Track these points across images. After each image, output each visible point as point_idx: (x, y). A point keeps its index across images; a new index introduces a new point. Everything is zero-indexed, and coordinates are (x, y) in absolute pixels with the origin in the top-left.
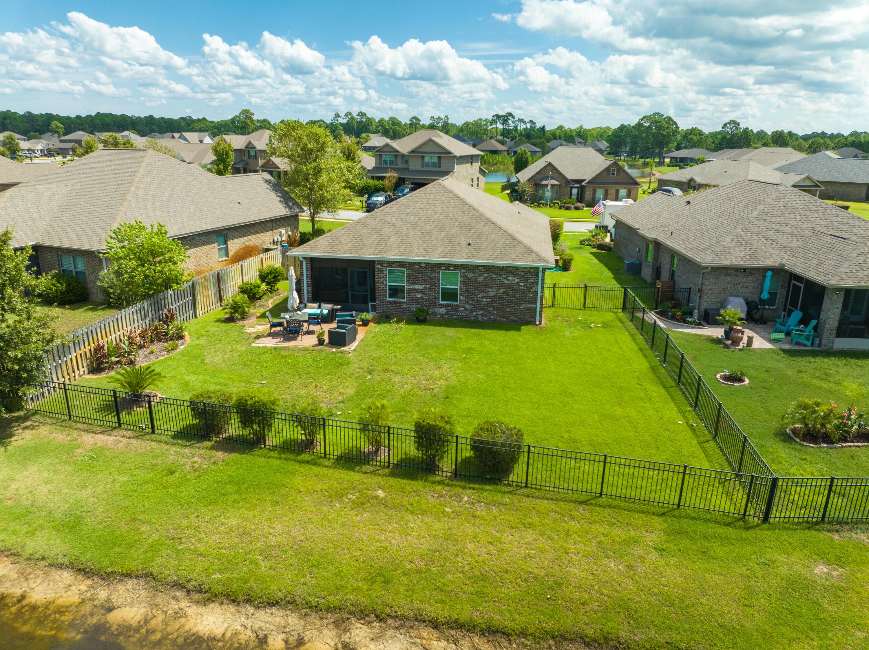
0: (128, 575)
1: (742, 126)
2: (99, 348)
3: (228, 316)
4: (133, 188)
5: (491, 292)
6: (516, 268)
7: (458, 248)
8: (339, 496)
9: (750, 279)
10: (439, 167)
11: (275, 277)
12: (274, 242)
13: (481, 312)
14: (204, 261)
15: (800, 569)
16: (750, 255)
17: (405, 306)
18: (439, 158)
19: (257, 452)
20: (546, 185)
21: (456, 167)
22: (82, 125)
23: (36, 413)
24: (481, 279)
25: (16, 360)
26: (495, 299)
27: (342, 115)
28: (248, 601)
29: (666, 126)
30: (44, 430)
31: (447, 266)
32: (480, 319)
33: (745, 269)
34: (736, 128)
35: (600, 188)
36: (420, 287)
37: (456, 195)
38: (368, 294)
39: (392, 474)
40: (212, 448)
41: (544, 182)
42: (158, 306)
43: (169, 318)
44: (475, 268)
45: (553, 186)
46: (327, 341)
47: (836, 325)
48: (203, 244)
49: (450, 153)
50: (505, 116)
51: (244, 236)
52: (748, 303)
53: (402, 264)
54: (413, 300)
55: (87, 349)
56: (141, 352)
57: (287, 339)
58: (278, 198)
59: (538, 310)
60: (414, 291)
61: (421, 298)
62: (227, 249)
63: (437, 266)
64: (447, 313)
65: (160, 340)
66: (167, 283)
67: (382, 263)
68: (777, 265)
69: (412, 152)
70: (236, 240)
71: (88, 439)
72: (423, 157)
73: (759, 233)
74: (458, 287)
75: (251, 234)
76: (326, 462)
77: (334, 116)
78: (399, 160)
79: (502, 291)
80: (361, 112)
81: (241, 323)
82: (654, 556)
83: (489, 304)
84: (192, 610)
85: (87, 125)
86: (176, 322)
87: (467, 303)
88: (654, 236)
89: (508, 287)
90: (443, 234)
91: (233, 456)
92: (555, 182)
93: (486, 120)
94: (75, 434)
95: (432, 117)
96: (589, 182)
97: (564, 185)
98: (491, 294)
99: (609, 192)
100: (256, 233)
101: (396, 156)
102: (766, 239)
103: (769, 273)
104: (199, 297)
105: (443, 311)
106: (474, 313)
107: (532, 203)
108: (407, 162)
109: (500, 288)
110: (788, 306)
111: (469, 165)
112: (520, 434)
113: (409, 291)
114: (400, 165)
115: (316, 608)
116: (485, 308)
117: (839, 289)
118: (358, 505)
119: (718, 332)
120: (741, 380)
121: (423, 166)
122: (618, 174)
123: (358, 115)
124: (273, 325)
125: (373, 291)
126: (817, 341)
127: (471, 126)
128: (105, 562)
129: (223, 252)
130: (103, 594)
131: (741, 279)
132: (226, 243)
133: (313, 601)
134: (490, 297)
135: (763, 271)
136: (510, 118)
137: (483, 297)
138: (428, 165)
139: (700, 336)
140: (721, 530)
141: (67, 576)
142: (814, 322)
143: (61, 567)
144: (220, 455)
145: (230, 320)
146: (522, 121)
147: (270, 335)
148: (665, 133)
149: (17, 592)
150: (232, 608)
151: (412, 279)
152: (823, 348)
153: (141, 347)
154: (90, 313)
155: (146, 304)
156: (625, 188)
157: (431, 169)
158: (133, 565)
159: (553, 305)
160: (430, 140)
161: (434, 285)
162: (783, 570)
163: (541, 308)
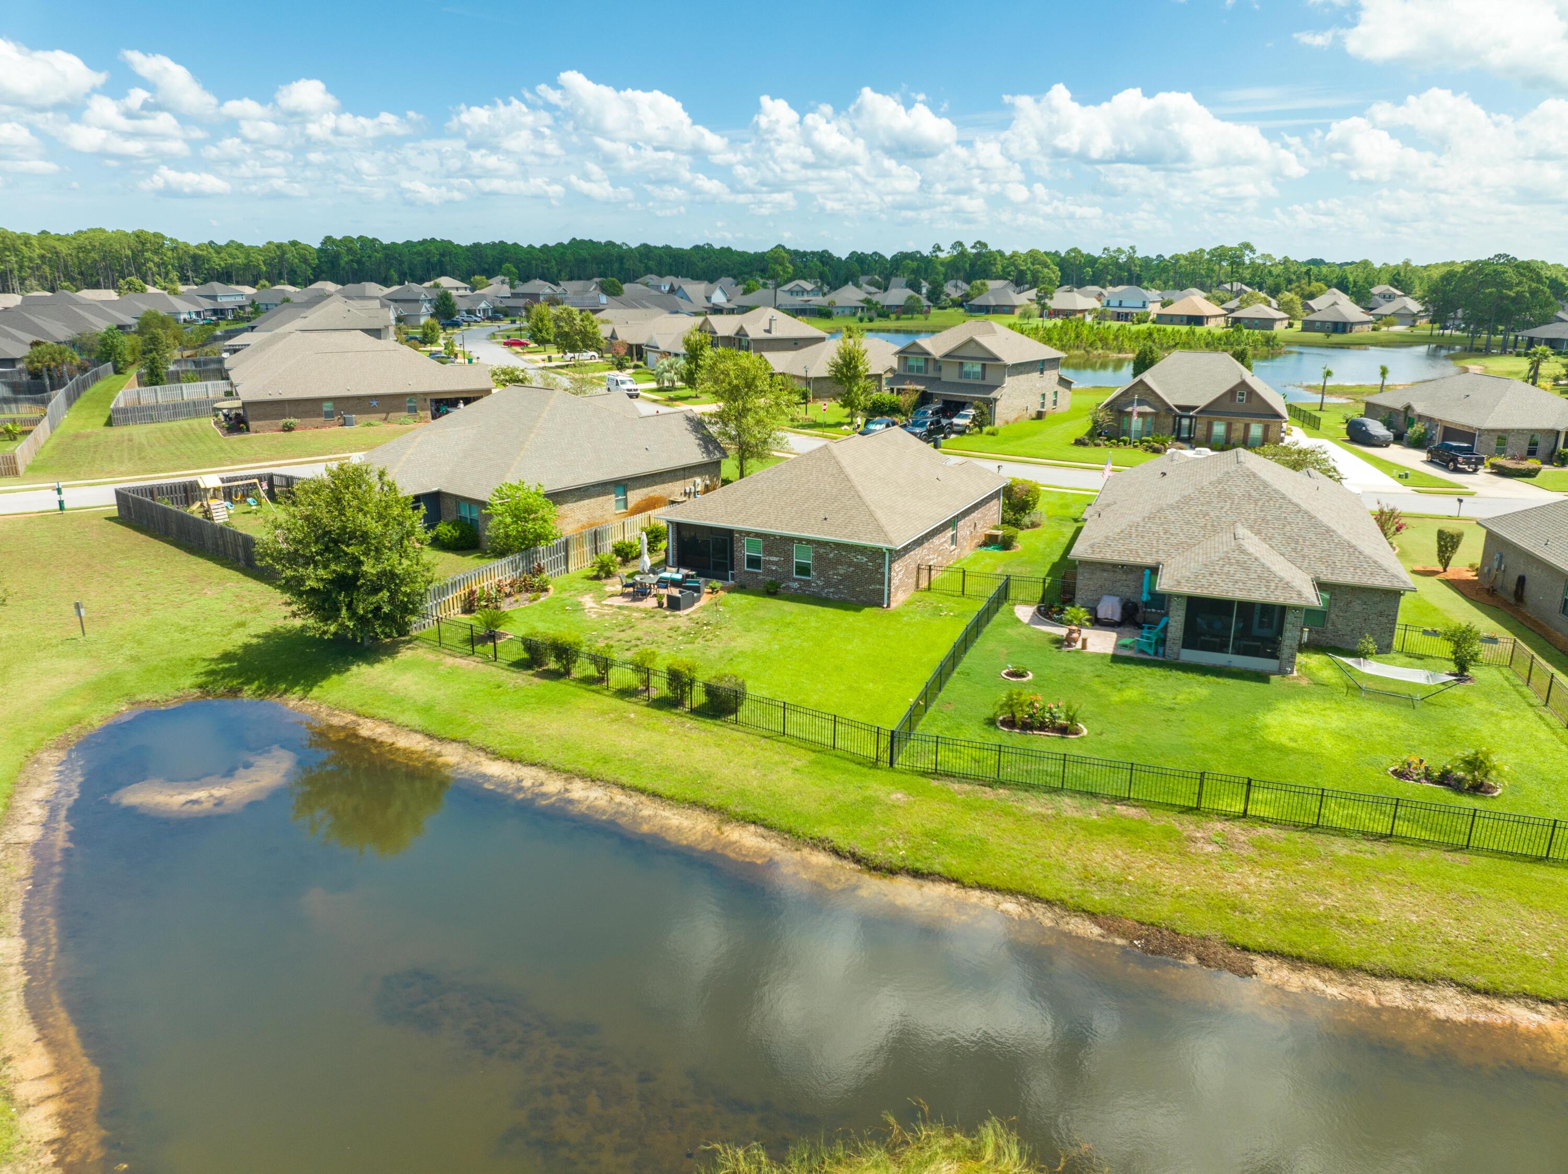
0: (454, 741)
2: (472, 593)
3: (595, 573)
4: (532, 435)
5: (842, 570)
6: (865, 548)
7: (813, 522)
8: (603, 713)
9: (1131, 576)
10: (983, 378)
11: (656, 537)
12: (685, 493)
13: (832, 591)
14: (598, 513)
15: (881, 794)
16: (1131, 551)
17: (761, 577)
18: (984, 366)
19: (562, 680)
20: (1131, 413)
21: (1007, 379)
22: (547, 261)
23: (417, 638)
24: (831, 555)
25: (405, 594)
26: (845, 577)
27: (947, 246)
28: (520, 762)
30: (420, 652)
31: (800, 540)
32: (831, 596)
33: (1123, 566)
35: (1220, 420)
36: (775, 559)
37: (838, 463)
38: (728, 562)
39: (648, 706)
40: (533, 675)
41: (1129, 409)
42: (529, 559)
43: (540, 570)
44: (825, 544)
45: (1140, 414)
46: (665, 605)
47: (1180, 634)
48: (598, 496)
49: (998, 359)
50: (1236, 249)
51: (647, 486)
52: (1122, 603)
53: (758, 535)
54: (769, 572)
55: (462, 592)
56: (508, 600)
57: (634, 600)
58: (697, 441)
59: (886, 592)
60: (770, 562)
61: (776, 570)
62: (626, 500)
63: (791, 540)
64: (800, 588)
65: (527, 591)
66: (539, 537)
67: (740, 532)
68: (1154, 563)
69: (947, 356)
70: (637, 491)
71: (450, 660)
72: (961, 364)
73: (1162, 524)
74: (811, 562)
75: (656, 484)
76: (606, 693)
77: (934, 247)
78: (931, 366)
79: (852, 569)
80: (979, 242)
81: (604, 581)
82: (788, 772)
83: (840, 581)
85: (554, 263)
86: (545, 575)
87: (819, 578)
89: (858, 566)
90: (806, 505)
91: (546, 682)
92: (1147, 409)
94: (442, 656)
96: (1203, 411)
97: (1163, 413)
98: (842, 572)
99: (1234, 427)
100: (663, 483)
101: (926, 360)
102: (1165, 533)
103: (1147, 572)
104: (572, 553)
105: (796, 585)
106: (826, 591)
107: (1109, 439)
108: (940, 369)
109: (850, 566)
111: (1036, 375)
112: (743, 685)
113: (765, 562)
114: (931, 373)
115: (557, 770)
116: (835, 585)
117: (1179, 596)
118: (613, 721)
120: (1021, 676)
121: (960, 377)
122: (1248, 400)
123: (973, 247)
124: (627, 586)
125: (732, 559)
126: (1161, 650)
127: (1182, 262)
128: (442, 732)
129: (622, 503)
130: (437, 749)
131: (1120, 576)
132: (625, 494)
133: (557, 766)
134: (841, 575)
135: (1143, 569)
136: (1247, 252)
137: (834, 574)
138: (967, 375)
139: (1049, 634)
141: (419, 737)
142: (1155, 630)
143: (416, 732)
144: (536, 680)
145: (597, 578)
146: (1267, 257)
147: (623, 595)
148: (1512, 294)
149: (390, 741)
150: (509, 764)
151: (768, 550)
152: (1168, 659)
153: (508, 595)
154: (477, 561)
155: (518, 557)
157: (971, 381)
158: (459, 735)
159: (929, 589)
160: (972, 340)
161: (788, 558)
162: (869, 793)
163: (889, 590)
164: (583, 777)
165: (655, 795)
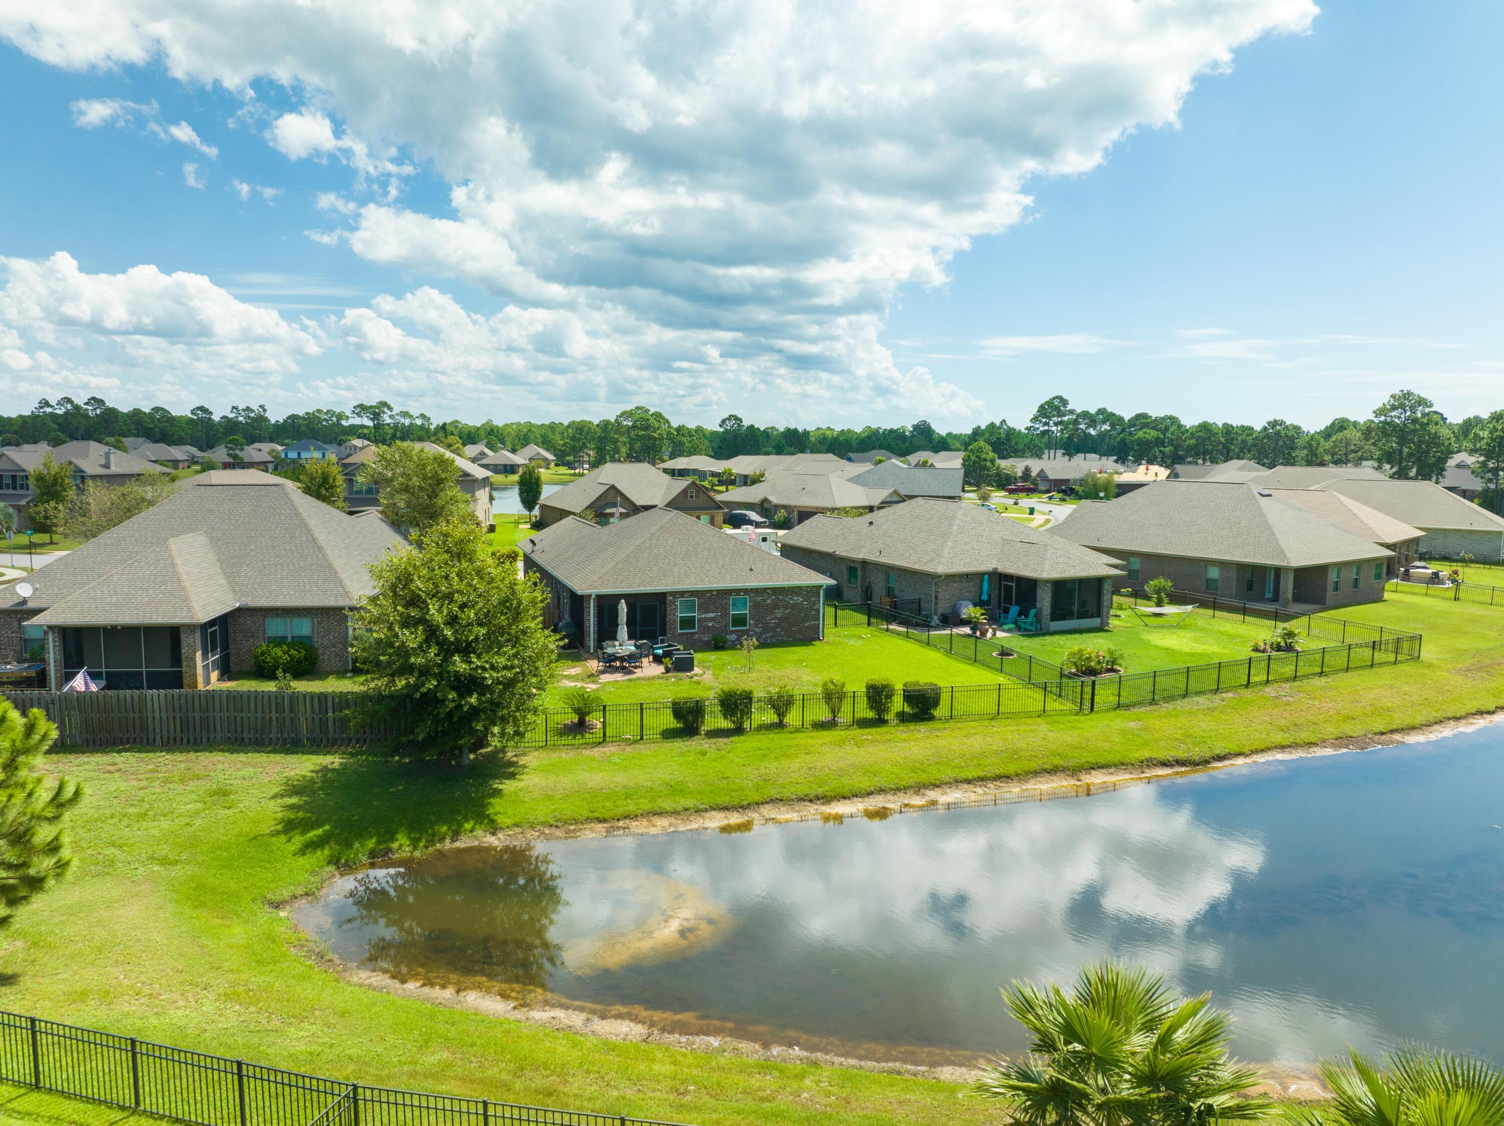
0: (761, 803)
1: (746, 423)
5: (779, 613)
6: (800, 588)
8: (841, 743)
9: (971, 584)
13: (770, 635)
15: (1122, 726)
17: (697, 636)
19: (748, 734)
20: (612, 515)
24: (769, 601)
26: (782, 620)
27: (53, 402)
29: (657, 426)
30: (535, 755)
31: (738, 591)
32: (769, 640)
33: (967, 576)
34: (739, 425)
36: (712, 615)
38: (658, 628)
39: (861, 728)
40: (707, 738)
41: (608, 511)
44: (764, 591)
46: (672, 669)
47: (1049, 611)
50: (375, 407)
52: (974, 604)
53: (693, 593)
54: (705, 629)
59: (821, 626)
60: (706, 620)
61: (713, 626)
63: (725, 593)
64: (737, 639)
67: (674, 594)
68: (991, 569)
74: (747, 612)
76: (807, 730)
77: (37, 405)
79: (788, 611)
80: (93, 398)
82: (1051, 733)
87: (757, 626)
88: (861, 557)
89: (794, 607)
92: (622, 510)
93: (328, 411)
95: (234, 408)
96: (663, 508)
97: (631, 513)
98: (779, 615)
102: (973, 549)
103: (986, 577)
105: (734, 637)
106: (764, 636)
109: (787, 608)
110: (1002, 605)
113: (700, 620)
115: (898, 790)
116: (774, 629)
117: (1047, 581)
118: (860, 745)
119: (967, 630)
120: (1011, 654)
122: (697, 496)
123: (86, 404)
125: (664, 623)
126: (1039, 625)
128: (734, 802)
134: (778, 619)
135: (981, 575)
136: (386, 410)
137: (771, 619)
139: (952, 635)
140: (1075, 718)
142: (1033, 612)
143: (705, 811)
146: (405, 414)
151: (704, 608)
152: (1044, 631)
156: (707, 514)
161: (725, 612)
162: (1115, 727)
163: (823, 624)
165: (1000, 779)
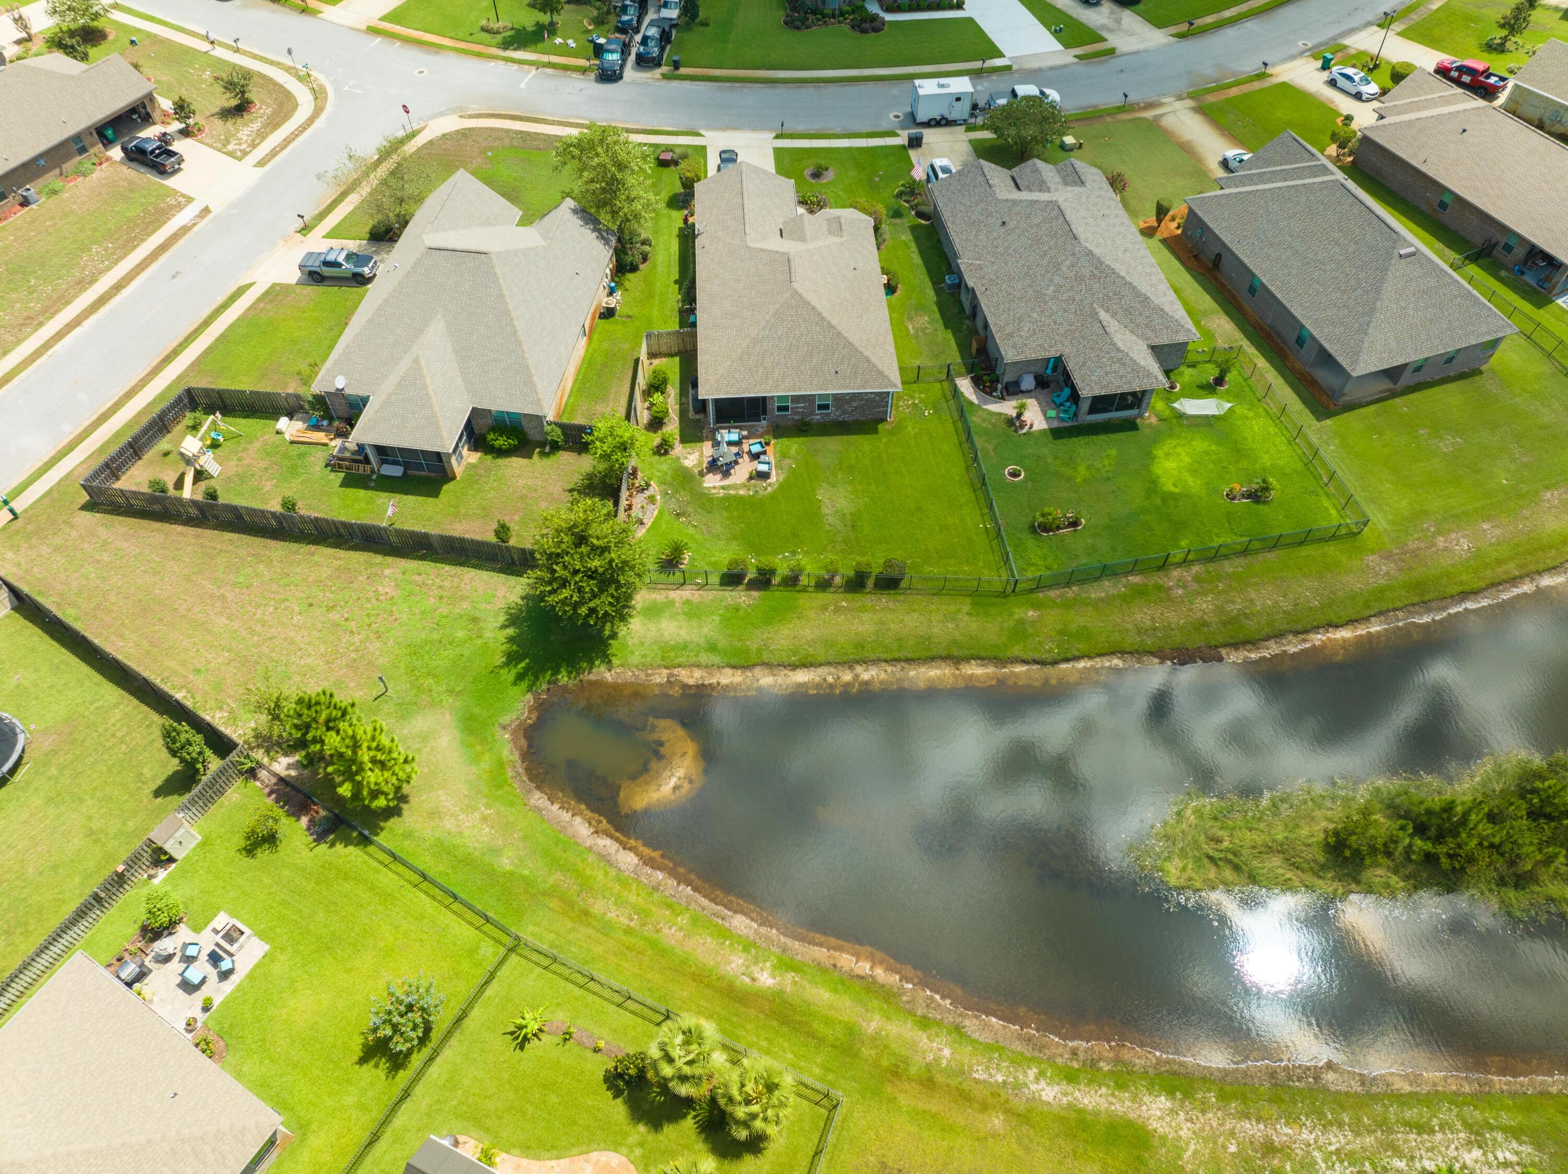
7: (829, 377)
8: (824, 608)
12: (605, 289)
13: (847, 416)
15: (1023, 615)
17: (789, 417)
19: (772, 588)
24: (847, 398)
26: (856, 408)
28: (812, 666)
32: (846, 419)
36: (801, 405)
37: (814, 308)
38: (761, 411)
40: (746, 589)
43: (634, 471)
46: (755, 476)
52: (1036, 378)
53: (787, 397)
54: (797, 413)
57: (724, 475)
59: (889, 411)
60: (797, 408)
61: (803, 411)
63: (817, 395)
64: (822, 418)
67: (773, 396)
68: (1058, 354)
74: (830, 403)
79: (863, 403)
82: (966, 618)
83: (854, 411)
84: (791, 673)
87: (837, 411)
88: (972, 286)
89: (868, 400)
90: (815, 361)
91: (761, 593)
94: (662, 592)
98: (855, 405)
103: (1052, 360)
105: (819, 417)
106: (842, 417)
107: (814, 14)
109: (861, 401)
113: (793, 408)
116: (850, 413)
118: (835, 612)
120: (1018, 474)
124: (711, 463)
125: (764, 411)
130: (750, 675)
133: (837, 661)
134: (854, 407)
135: (1047, 360)
137: (849, 407)
139: (1000, 414)
140: (994, 600)
141: (729, 671)
142: (1075, 406)
143: (724, 668)
144: (754, 593)
149: (714, 681)
150: (806, 670)
152: (1078, 423)
153: (632, 505)
158: (755, 661)
161: (812, 403)
162: (1016, 617)
164: (858, 662)
165: (908, 660)
